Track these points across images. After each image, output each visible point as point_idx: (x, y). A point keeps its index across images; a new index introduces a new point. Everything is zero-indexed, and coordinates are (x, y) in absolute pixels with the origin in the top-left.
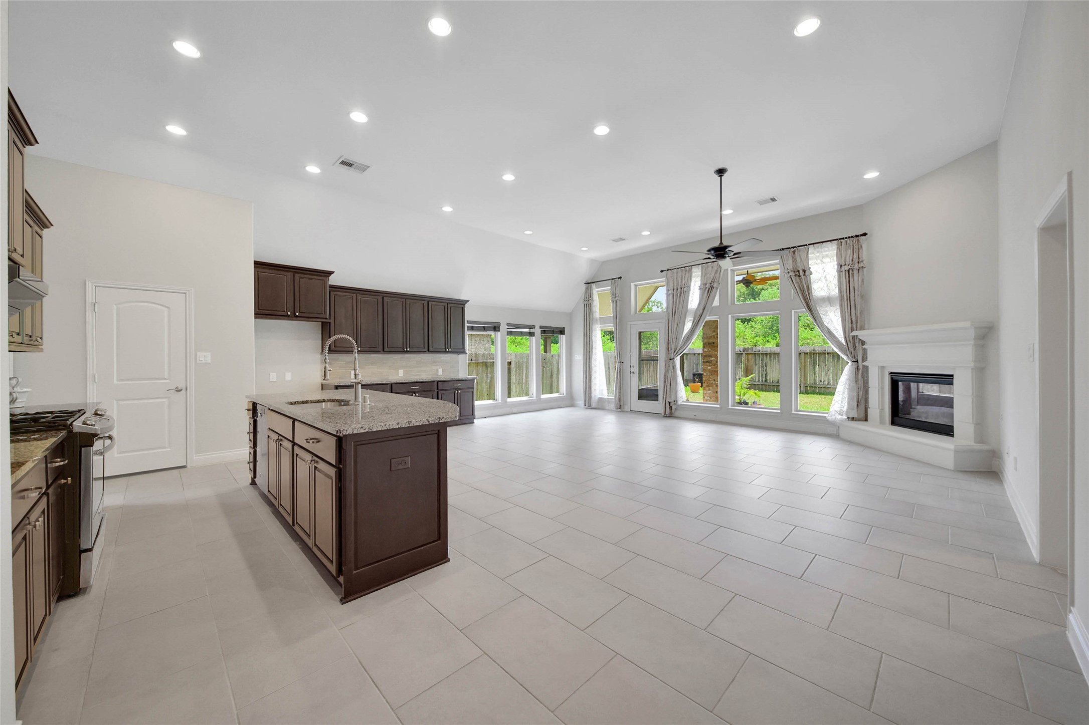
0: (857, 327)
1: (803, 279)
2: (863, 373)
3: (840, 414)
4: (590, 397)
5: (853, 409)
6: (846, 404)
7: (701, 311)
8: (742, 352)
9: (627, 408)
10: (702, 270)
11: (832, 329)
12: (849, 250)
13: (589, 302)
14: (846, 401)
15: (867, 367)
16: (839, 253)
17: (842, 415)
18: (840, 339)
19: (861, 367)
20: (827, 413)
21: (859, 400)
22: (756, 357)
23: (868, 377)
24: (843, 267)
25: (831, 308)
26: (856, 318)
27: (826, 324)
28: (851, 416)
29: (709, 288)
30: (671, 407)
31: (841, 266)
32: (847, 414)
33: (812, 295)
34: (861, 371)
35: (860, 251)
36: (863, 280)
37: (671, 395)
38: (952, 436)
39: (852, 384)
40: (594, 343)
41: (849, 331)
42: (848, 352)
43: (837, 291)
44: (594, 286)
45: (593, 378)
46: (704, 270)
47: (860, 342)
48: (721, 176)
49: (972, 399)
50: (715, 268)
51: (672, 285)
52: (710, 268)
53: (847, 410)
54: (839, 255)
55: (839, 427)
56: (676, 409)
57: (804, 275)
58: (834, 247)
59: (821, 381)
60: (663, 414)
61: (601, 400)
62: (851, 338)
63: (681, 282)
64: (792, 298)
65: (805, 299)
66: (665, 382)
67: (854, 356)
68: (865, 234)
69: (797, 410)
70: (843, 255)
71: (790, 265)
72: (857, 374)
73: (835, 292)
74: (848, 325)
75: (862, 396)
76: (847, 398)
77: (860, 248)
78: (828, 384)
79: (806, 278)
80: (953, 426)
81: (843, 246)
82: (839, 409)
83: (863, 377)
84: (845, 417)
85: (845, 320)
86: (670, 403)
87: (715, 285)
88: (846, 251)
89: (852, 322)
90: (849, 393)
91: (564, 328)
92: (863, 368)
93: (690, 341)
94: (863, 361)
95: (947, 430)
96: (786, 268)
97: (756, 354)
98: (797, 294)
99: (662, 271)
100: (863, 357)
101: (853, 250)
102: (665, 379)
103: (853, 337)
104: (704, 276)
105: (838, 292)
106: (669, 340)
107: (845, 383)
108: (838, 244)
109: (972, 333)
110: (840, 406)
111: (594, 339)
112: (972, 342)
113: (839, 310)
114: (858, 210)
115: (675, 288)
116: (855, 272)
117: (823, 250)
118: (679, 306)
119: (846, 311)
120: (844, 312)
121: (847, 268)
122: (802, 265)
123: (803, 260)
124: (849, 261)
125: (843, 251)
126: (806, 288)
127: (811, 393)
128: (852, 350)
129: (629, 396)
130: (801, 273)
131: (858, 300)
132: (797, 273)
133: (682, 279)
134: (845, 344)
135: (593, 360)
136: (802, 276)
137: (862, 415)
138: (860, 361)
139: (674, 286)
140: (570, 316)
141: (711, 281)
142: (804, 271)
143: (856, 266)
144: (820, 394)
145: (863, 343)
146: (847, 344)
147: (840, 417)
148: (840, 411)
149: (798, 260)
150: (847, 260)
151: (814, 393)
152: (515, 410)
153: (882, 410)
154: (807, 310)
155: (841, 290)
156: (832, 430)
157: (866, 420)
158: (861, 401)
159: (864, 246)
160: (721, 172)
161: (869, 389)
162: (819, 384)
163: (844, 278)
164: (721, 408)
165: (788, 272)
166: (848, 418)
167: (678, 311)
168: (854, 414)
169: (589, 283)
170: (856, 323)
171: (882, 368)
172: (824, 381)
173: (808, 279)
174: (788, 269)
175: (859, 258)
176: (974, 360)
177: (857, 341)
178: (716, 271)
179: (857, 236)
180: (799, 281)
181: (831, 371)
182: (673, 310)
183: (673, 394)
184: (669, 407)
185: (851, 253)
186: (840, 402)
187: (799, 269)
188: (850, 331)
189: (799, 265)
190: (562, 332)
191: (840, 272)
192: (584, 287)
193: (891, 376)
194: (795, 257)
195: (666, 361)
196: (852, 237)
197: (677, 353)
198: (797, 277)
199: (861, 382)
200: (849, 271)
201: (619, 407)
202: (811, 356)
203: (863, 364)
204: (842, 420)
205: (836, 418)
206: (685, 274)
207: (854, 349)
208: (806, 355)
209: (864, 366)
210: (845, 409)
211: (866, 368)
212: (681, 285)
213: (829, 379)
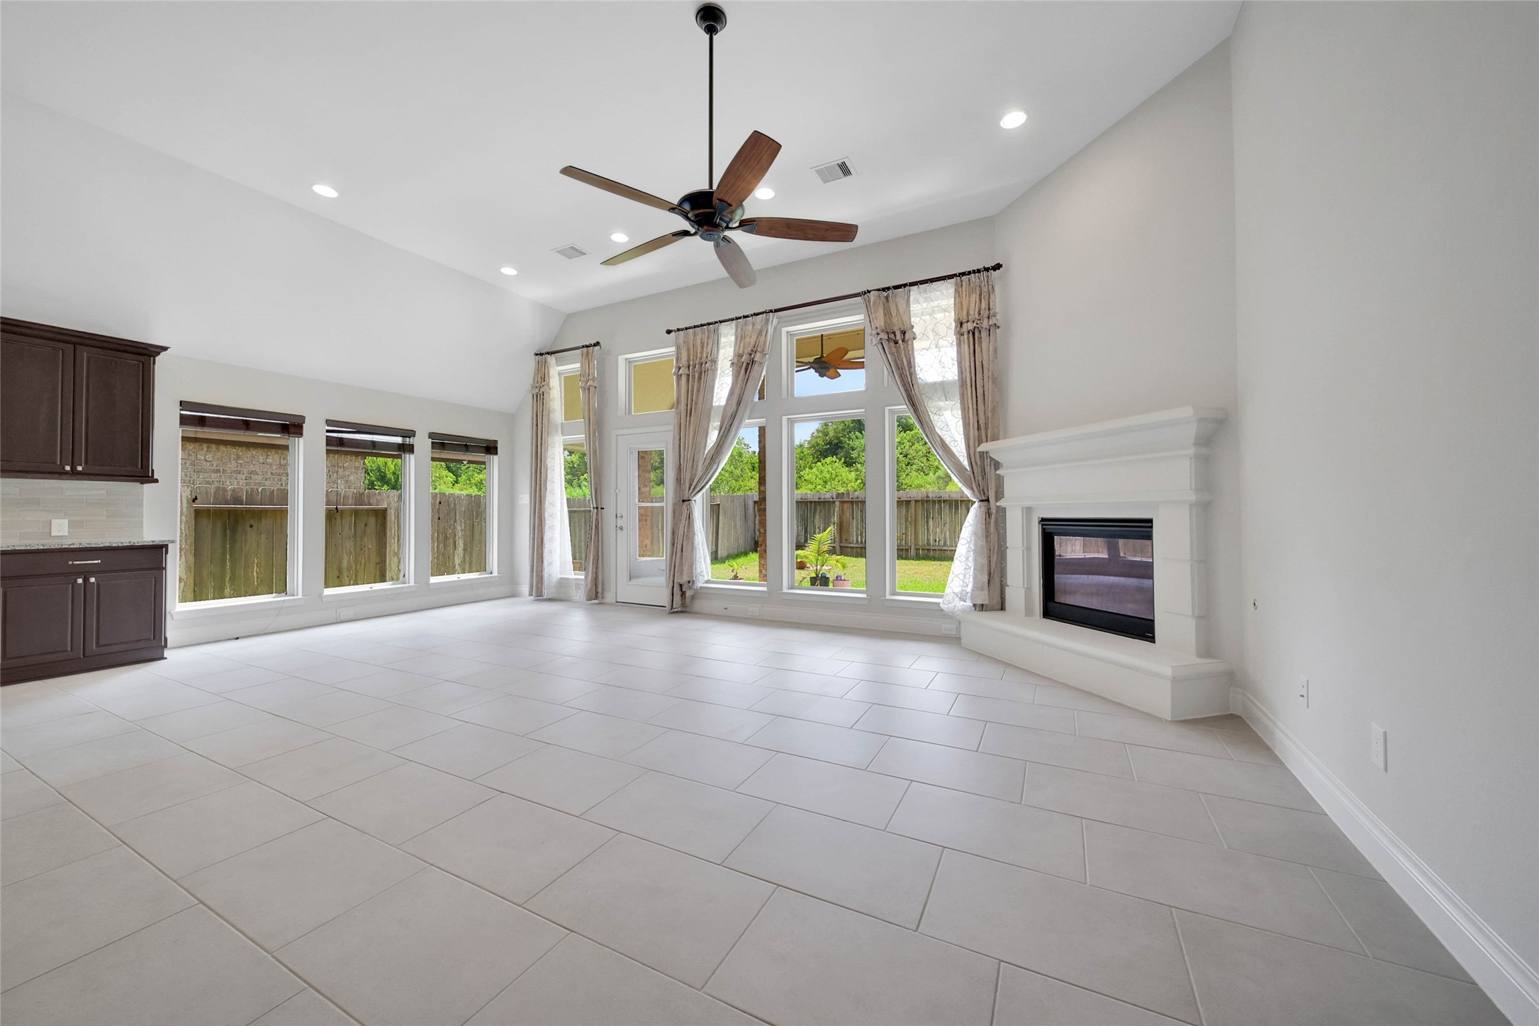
0: (987, 437)
1: (902, 346)
2: (996, 522)
3: (961, 599)
4: (540, 579)
5: (982, 590)
6: (971, 579)
7: (734, 407)
8: (835, 500)
9: (609, 597)
10: (736, 330)
11: (948, 440)
12: (974, 295)
13: (542, 390)
14: (971, 573)
15: (1004, 510)
16: (957, 300)
17: (965, 601)
18: (961, 459)
19: (993, 510)
20: (941, 597)
21: (992, 572)
22: (853, 506)
23: (1005, 528)
24: (964, 325)
25: (947, 403)
26: (986, 418)
27: (939, 432)
28: (979, 602)
29: (748, 364)
30: (683, 594)
31: (961, 324)
32: (972, 598)
33: (916, 376)
34: (993, 517)
35: (991, 296)
36: (995, 350)
37: (682, 570)
38: (1152, 639)
39: (979, 541)
40: (549, 471)
41: (974, 445)
42: (973, 483)
43: (955, 370)
44: (551, 360)
45: (546, 538)
46: (739, 330)
47: (992, 464)
48: (711, 31)
49: (1191, 565)
50: (758, 327)
51: (686, 359)
52: (750, 327)
53: (973, 590)
54: (959, 306)
55: (960, 622)
56: (693, 597)
57: (903, 341)
58: (950, 291)
59: (936, 541)
60: (668, 607)
61: (563, 583)
62: (978, 457)
63: (702, 353)
64: (886, 385)
65: (904, 386)
66: (673, 544)
67: (983, 490)
68: (998, 267)
69: (894, 593)
70: (964, 303)
71: (880, 322)
72: (987, 524)
73: (952, 374)
74: (974, 432)
75: (996, 564)
76: (972, 569)
77: (991, 291)
78: (944, 545)
79: (906, 346)
80: (1153, 621)
81: (964, 287)
82: (960, 589)
83: (997, 529)
84: (969, 604)
85: (969, 424)
86: (681, 586)
87: (758, 357)
88: (969, 297)
89: (979, 428)
90: (975, 560)
91: (496, 442)
92: (997, 512)
93: (715, 467)
94: (997, 499)
95: (1142, 629)
96: (874, 327)
97: (853, 502)
98: (892, 375)
99: (669, 332)
100: (996, 492)
101: (980, 295)
102: (673, 539)
103: (982, 454)
104: (740, 338)
105: (957, 374)
106: (680, 464)
107: (969, 540)
108: (956, 284)
109: (1191, 431)
110: (961, 582)
111: (549, 463)
112: (1191, 451)
113: (958, 405)
114: (987, 224)
115: (691, 363)
116: (984, 334)
117: (932, 295)
118: (697, 398)
119: (970, 406)
120: (967, 410)
121: (970, 326)
122: (900, 322)
123: (901, 313)
124: (974, 314)
125: (964, 296)
126: (905, 363)
127: (924, 559)
128: (980, 478)
129: (613, 574)
130: (899, 337)
131: (989, 386)
132: (892, 336)
133: (703, 347)
134: (968, 469)
135: (547, 503)
136: (900, 342)
137: (997, 599)
138: (992, 500)
139: (689, 361)
140: (510, 419)
141: (750, 349)
142: (904, 333)
143: (985, 324)
144: (934, 559)
145: (997, 465)
146: (972, 468)
147: (962, 603)
148: (961, 594)
149: (894, 312)
150: (971, 312)
151: (926, 558)
152: (345, 613)
153: (1028, 590)
154: (910, 406)
155: (961, 368)
156: (947, 627)
157: (1002, 608)
158: (994, 573)
159: (996, 289)
160: (711, 18)
161: (1008, 550)
162: (933, 545)
163: (966, 347)
164: (769, 592)
165: (878, 334)
166: (975, 605)
167: (695, 408)
168: (983, 598)
169: (542, 354)
170: (986, 428)
171: (1028, 511)
172: (939, 541)
173: (910, 347)
174: (877, 328)
175: (989, 309)
176: (1193, 488)
177: (987, 461)
178: (760, 332)
179: (987, 269)
180: (894, 350)
181: (947, 525)
182: (687, 405)
183: (685, 568)
184: (679, 593)
185: (977, 300)
186: (962, 577)
187: (895, 329)
188: (977, 445)
189: (895, 320)
190: (491, 448)
191: (960, 334)
192: (531, 362)
193: (1042, 525)
194: (889, 306)
195: (674, 504)
196: (979, 271)
197: (694, 489)
198: (892, 344)
199: (994, 538)
200: (974, 334)
201: (594, 597)
202: (923, 504)
203: (998, 504)
204: (964, 611)
205: (955, 606)
206: (708, 338)
207: (983, 478)
208: (918, 504)
209: (998, 507)
210: (969, 589)
211: (1002, 511)
212: (701, 358)
213: (945, 538)
